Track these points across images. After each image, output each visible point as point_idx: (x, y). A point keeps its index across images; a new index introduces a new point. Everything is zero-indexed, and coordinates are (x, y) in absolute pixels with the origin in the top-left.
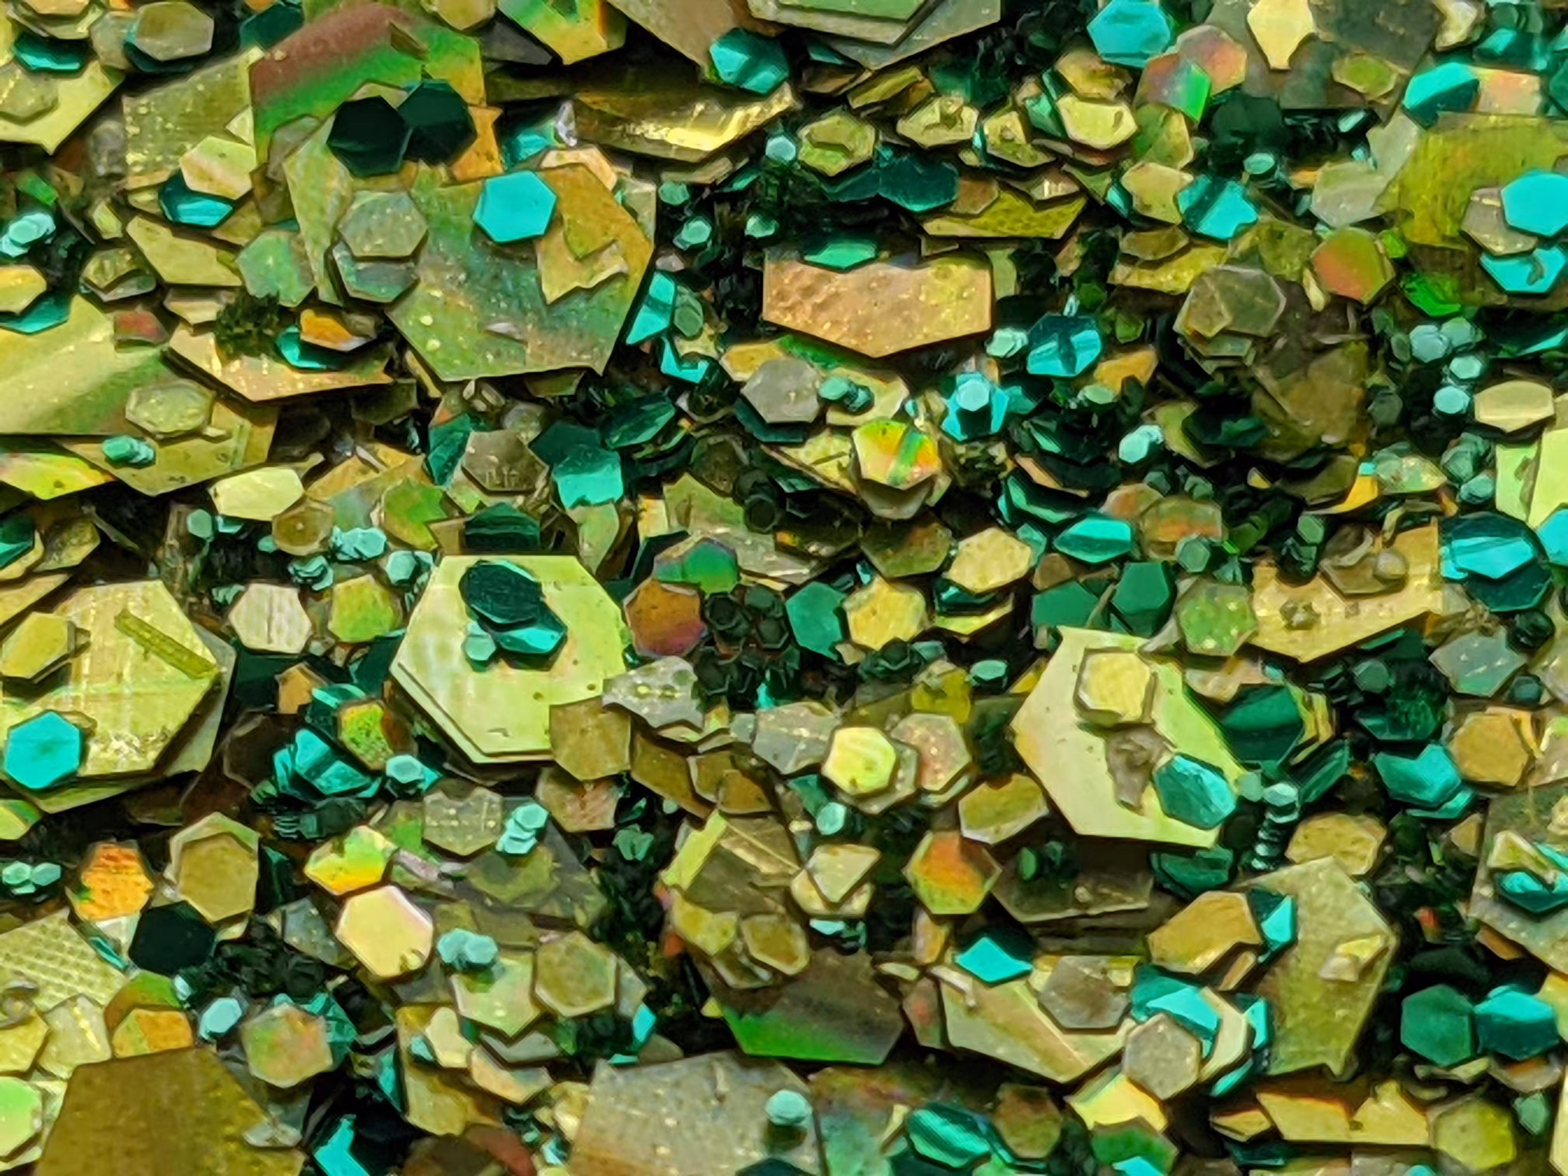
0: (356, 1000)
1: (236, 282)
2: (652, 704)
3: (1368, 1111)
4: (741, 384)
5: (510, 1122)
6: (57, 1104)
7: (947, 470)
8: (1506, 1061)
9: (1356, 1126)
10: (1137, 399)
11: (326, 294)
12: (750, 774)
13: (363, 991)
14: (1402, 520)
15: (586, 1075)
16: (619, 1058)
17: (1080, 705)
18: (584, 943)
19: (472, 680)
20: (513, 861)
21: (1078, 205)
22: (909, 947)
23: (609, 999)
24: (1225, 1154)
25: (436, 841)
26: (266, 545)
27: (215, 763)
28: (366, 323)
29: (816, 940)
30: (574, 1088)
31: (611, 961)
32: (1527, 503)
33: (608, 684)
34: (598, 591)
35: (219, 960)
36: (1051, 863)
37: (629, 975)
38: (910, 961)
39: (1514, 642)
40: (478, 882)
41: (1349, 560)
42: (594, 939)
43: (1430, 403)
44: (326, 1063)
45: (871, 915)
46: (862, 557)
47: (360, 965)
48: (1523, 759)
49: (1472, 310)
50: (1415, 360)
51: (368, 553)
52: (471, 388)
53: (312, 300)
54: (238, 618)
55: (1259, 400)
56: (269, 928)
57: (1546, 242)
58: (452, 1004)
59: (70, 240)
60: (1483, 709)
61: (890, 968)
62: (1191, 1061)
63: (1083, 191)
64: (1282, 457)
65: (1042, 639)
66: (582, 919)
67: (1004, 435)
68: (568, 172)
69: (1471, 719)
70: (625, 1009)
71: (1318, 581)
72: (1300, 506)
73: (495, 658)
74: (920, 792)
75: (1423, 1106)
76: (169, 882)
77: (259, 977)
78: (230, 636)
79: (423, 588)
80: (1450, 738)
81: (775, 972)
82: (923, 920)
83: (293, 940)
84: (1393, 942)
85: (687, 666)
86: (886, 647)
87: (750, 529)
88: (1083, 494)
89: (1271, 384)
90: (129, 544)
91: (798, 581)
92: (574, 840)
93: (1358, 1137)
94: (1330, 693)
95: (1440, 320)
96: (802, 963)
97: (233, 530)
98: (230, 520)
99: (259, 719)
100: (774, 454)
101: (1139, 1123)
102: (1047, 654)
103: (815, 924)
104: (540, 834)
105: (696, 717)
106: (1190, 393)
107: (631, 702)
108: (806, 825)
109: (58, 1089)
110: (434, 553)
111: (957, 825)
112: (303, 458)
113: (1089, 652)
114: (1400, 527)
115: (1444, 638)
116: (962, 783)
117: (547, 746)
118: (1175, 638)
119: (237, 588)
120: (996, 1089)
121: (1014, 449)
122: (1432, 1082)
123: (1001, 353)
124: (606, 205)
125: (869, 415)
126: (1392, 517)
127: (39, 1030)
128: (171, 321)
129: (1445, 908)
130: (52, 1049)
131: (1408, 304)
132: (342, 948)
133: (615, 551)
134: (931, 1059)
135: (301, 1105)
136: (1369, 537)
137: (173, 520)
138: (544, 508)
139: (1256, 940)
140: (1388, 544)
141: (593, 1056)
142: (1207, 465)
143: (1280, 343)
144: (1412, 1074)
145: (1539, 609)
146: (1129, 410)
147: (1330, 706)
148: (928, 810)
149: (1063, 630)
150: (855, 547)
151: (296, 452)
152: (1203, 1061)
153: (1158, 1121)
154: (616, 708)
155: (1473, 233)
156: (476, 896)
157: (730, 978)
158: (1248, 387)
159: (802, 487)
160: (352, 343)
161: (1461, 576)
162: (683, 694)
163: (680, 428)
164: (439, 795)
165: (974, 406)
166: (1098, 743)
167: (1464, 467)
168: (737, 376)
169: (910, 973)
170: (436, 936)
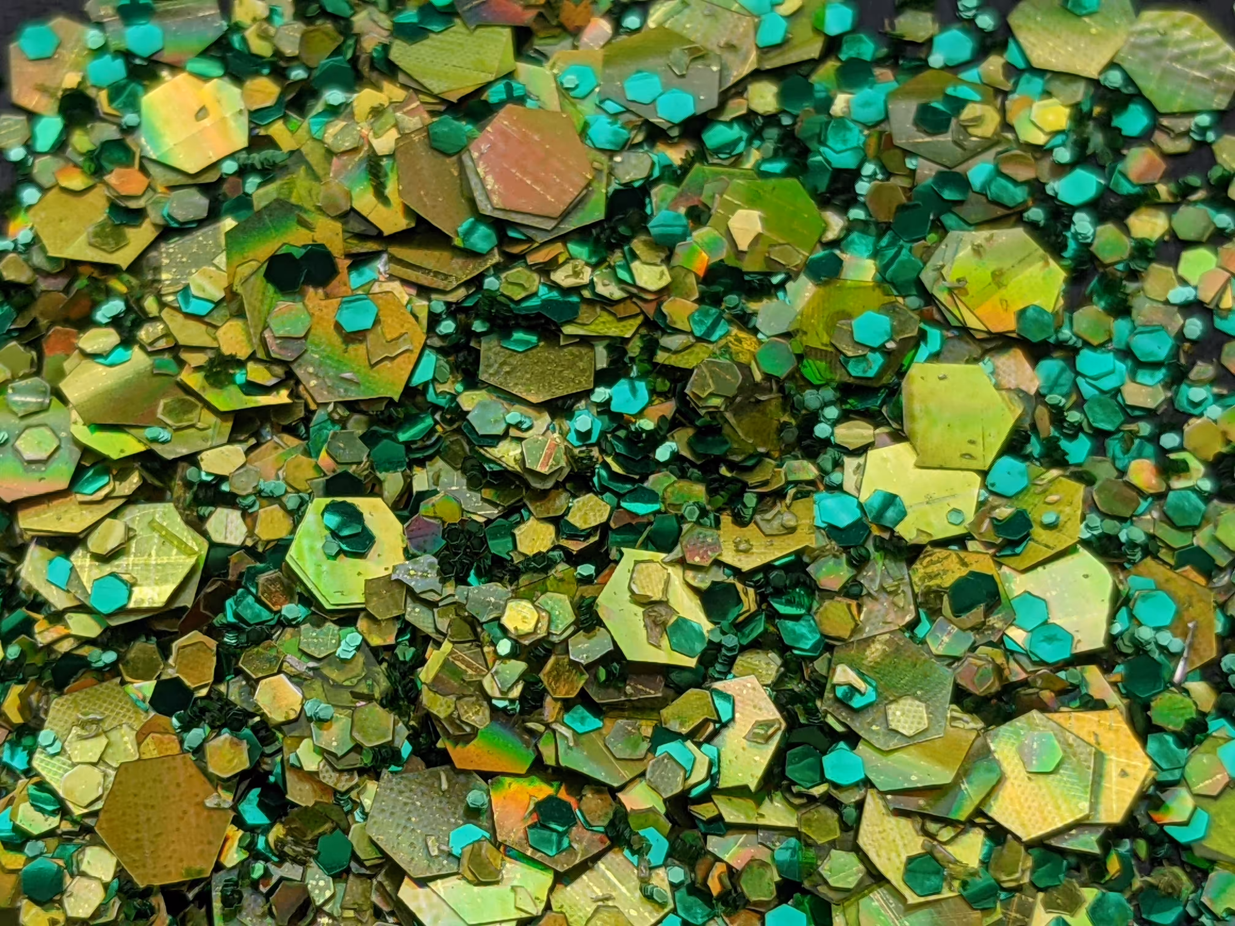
0: (263, 733)
1: (215, 345)
2: (417, 581)
3: (767, 807)
4: (468, 413)
5: (338, 800)
6: (112, 779)
7: (569, 463)
8: (837, 786)
9: (762, 816)
10: (665, 427)
11: (261, 355)
12: (465, 619)
13: (266, 727)
14: (795, 494)
15: (377, 777)
16: (393, 768)
17: (630, 590)
18: (378, 708)
19: (327, 564)
20: (344, 661)
21: (640, 320)
22: (541, 714)
23: (390, 738)
24: (695, 827)
25: (306, 650)
26: (225, 488)
27: (196, 604)
28: (279, 371)
29: (495, 711)
30: (372, 784)
31: (391, 718)
32: (859, 490)
33: (395, 568)
34: (391, 516)
35: (195, 709)
36: (614, 675)
37: (400, 724)
38: (541, 722)
39: (850, 563)
40: (326, 671)
41: (768, 516)
42: (383, 706)
43: (812, 432)
44: (247, 765)
45: (522, 698)
46: (525, 506)
47: (265, 714)
48: (852, 625)
49: (834, 384)
50: (806, 409)
51: (277, 493)
52: (331, 408)
53: (252, 357)
54: (210, 526)
55: (726, 430)
56: (220, 693)
57: (873, 350)
58: (311, 736)
59: (132, 316)
60: (832, 598)
61: (530, 725)
62: (680, 779)
63: (642, 312)
64: (737, 458)
65: (614, 554)
66: (377, 695)
67: (598, 444)
68: (384, 296)
69: (827, 603)
70: (397, 744)
71: (752, 526)
72: (744, 487)
73: (338, 554)
74: (549, 634)
75: (794, 807)
76: (171, 666)
77: (215, 718)
78: (204, 534)
79: (304, 512)
80: (816, 613)
81: (472, 727)
82: (548, 699)
83: (232, 698)
84: (784, 724)
85: (435, 560)
86: (535, 555)
87: (469, 489)
88: (637, 477)
89: (732, 421)
90: (157, 483)
91: (492, 518)
92: (376, 651)
93: (762, 822)
94: (757, 587)
95: (818, 387)
96: (486, 723)
97: (209, 478)
98: (208, 474)
99: (219, 583)
100: (482, 451)
101: (652, 810)
102: (617, 562)
103: (494, 702)
104: (358, 648)
105: (438, 586)
106: (692, 423)
107: (406, 579)
108: (492, 648)
109: (112, 772)
110: (310, 494)
111: (567, 652)
112: (245, 441)
113: (637, 562)
114: (795, 498)
115: (814, 559)
116: (572, 629)
117: (363, 600)
118: (680, 555)
119: (211, 509)
120: (582, 788)
121: (602, 451)
122: (800, 795)
123: (598, 401)
124: (403, 314)
125: (531, 432)
126: (791, 492)
127: (103, 741)
128: (181, 364)
129: (810, 704)
130: (110, 751)
131: (803, 377)
132: (256, 704)
133: (401, 496)
134: (550, 771)
135: (234, 785)
136: (779, 504)
137: (179, 470)
138: (365, 473)
139: (716, 718)
140: (788, 507)
141: (381, 767)
142: (699, 463)
143: (738, 399)
144: (790, 791)
145: (863, 546)
146: (662, 433)
147: (756, 594)
148: (553, 644)
149: (624, 550)
150: (521, 500)
151: (242, 438)
152: (686, 779)
153: (662, 810)
154: (398, 581)
155: (837, 345)
156: (326, 679)
157: (451, 731)
158: (721, 421)
159: (496, 468)
160: (272, 381)
161: (824, 525)
162: (433, 575)
163: (436, 431)
164: (308, 625)
165: (583, 429)
166: (640, 610)
167: (828, 466)
168: (465, 408)
169: (541, 728)
170: (304, 701)
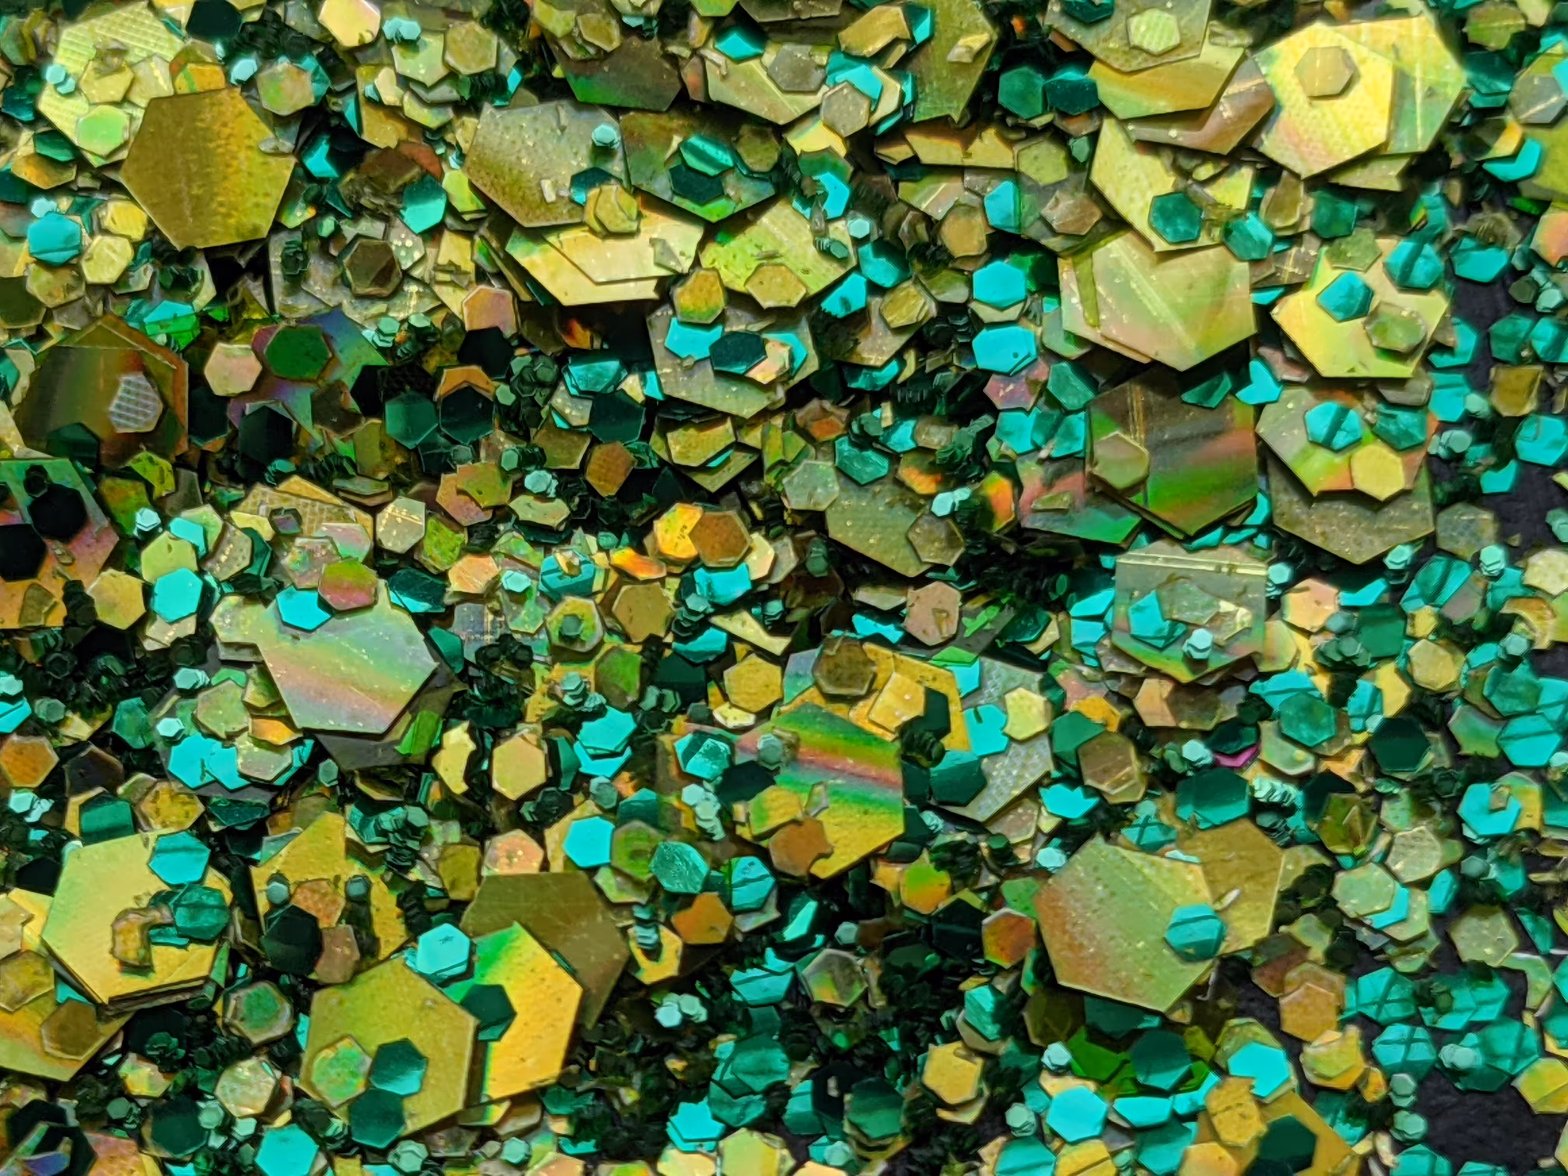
0: (331, 62)
3: (977, 146)
5: (427, 140)
6: (139, 122)
8: (1064, 115)
9: (968, 155)
13: (335, 56)
15: (476, 112)
16: (498, 103)
18: (478, 28)
22: (686, 36)
23: (493, 64)
24: (884, 172)
29: (626, 30)
30: (469, 121)
31: (494, 40)
35: (244, 34)
37: (506, 49)
38: (687, 45)
42: (484, 26)
44: (311, 100)
45: (661, 15)
47: (335, 40)
56: (276, 15)
58: (392, 65)
61: (673, 49)
62: (863, 112)
66: (476, 13)
70: (503, 70)
75: (1010, 143)
77: (269, 45)
81: (599, 49)
82: (695, 20)
83: (292, 23)
84: (995, 37)
93: (968, 162)
96: (616, 44)
101: (829, 150)
103: (625, 20)
109: (139, 114)
120: (739, 128)
122: (1016, 128)
127: (128, 76)
129: (1029, 18)
130: (136, 88)
132: (323, 29)
134: (698, 108)
135: (294, 129)
139: (908, 36)
141: (482, 100)
144: (1005, 123)
152: (871, 113)
153: (841, 150)
157: (570, 52)
169: (685, 53)
170: (382, 22)
